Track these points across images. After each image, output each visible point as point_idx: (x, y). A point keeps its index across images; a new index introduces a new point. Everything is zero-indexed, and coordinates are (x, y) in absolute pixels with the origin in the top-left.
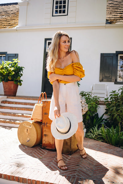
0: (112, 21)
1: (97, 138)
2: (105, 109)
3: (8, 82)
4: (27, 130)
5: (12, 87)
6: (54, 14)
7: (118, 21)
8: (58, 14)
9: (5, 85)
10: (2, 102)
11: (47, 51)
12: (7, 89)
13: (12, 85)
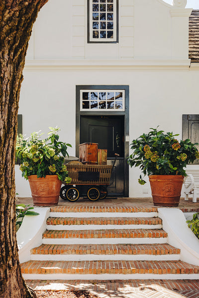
3: (45, 177)
5: (54, 186)
6: (92, 39)
8: (99, 39)
9: (38, 184)
10: (50, 221)
11: (82, 109)
12: (43, 191)
13: (54, 183)
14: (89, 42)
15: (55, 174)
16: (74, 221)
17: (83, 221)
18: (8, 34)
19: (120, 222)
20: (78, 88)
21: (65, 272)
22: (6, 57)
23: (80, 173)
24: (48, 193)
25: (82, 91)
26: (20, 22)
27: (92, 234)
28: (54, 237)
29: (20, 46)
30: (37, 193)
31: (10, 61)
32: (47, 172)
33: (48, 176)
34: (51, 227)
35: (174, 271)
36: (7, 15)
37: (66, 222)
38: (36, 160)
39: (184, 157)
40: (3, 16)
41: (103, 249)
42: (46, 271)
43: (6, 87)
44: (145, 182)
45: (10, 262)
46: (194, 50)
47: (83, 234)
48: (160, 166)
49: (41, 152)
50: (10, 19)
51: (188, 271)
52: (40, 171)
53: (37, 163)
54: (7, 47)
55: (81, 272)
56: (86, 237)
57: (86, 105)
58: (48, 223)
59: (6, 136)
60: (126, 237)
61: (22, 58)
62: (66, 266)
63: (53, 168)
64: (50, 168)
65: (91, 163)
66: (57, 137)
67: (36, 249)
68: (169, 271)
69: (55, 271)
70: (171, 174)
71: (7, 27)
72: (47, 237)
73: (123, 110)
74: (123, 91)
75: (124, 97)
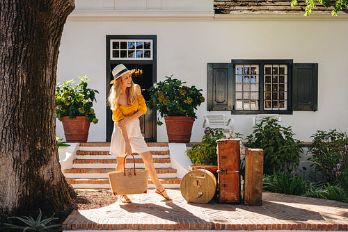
0: (223, 8)
4: (198, 182)
5: (83, 126)
7: (232, 8)
9: (70, 123)
10: (79, 153)
11: (112, 58)
12: (74, 130)
13: (84, 123)
15: (84, 115)
16: (98, 153)
18: (52, 32)
20: (109, 38)
22: (51, 43)
24: (78, 132)
25: (112, 41)
26: (57, 26)
27: (111, 161)
28: (82, 163)
29: (58, 37)
30: (69, 132)
31: (53, 45)
32: (78, 114)
33: (77, 117)
34: (80, 157)
35: (168, 182)
36: (51, 23)
37: (92, 153)
38: (68, 104)
39: (189, 101)
44: (162, 123)
48: (170, 108)
49: (73, 97)
50: (53, 25)
51: (179, 182)
52: (71, 113)
53: (69, 106)
54: (52, 38)
56: (107, 162)
61: (59, 43)
63: (82, 110)
64: (79, 110)
66: (85, 85)
67: (67, 170)
68: (164, 182)
70: (180, 115)
71: (51, 29)
72: (76, 163)
73: (151, 58)
74: (151, 41)
75: (151, 47)
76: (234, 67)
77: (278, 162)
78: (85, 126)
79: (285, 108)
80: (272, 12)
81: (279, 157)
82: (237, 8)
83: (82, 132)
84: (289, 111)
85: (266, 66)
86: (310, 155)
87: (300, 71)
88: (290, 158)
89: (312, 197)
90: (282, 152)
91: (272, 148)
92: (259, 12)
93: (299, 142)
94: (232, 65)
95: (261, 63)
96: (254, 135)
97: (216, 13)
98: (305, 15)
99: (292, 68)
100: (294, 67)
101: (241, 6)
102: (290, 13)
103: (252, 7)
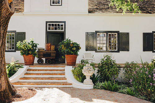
0: (92, 11)
1: (101, 88)
2: (98, 70)
6: (52, 4)
7: (95, 11)
8: (55, 4)
9: (26, 57)
10: (28, 70)
11: (48, 30)
12: (28, 60)
13: (32, 57)
14: (51, 5)
15: (31, 54)
16: (36, 70)
17: (39, 70)
18: (2, 24)
19: (51, 70)
20: (47, 22)
21: (28, 84)
22: (2, 28)
23: (43, 54)
24: (29, 61)
25: (48, 23)
26: (5, 21)
27: (40, 74)
28: (28, 75)
30: (26, 61)
32: (29, 54)
33: (29, 55)
34: (28, 72)
35: (62, 84)
36: (2, 20)
37: (33, 70)
38: (25, 50)
39: (74, 49)
40: (1, 20)
41: (42, 79)
42: (22, 84)
43: (2, 35)
45: (2, 74)
46: (92, 8)
47: (37, 74)
49: (27, 47)
50: (3, 21)
51: (66, 84)
52: (26, 53)
55: (33, 84)
56: (38, 75)
57: (49, 29)
58: (27, 71)
59: (2, 46)
60: (51, 75)
62: (29, 83)
63: (30, 52)
64: (29, 52)
65: (48, 50)
66: (33, 42)
67: (21, 78)
68: (60, 84)
69: (25, 84)
70: (71, 54)
72: (26, 75)
73: (64, 30)
74: (64, 24)
75: (64, 26)
76: (96, 34)
77: (109, 75)
78: (33, 58)
79: (117, 50)
80: (110, 13)
81: (110, 74)
82: (97, 11)
83: (31, 61)
84: (118, 51)
85: (109, 33)
86: (124, 71)
87: (122, 35)
88: (114, 73)
89: (121, 93)
90: (111, 71)
91: (107, 69)
92: (106, 13)
93: (119, 66)
94: (95, 33)
95: (107, 32)
96: (101, 63)
97: (89, 13)
98: (123, 14)
99: (119, 34)
100: (120, 34)
101: (99, 10)
102: (118, 13)
103: (103, 11)
